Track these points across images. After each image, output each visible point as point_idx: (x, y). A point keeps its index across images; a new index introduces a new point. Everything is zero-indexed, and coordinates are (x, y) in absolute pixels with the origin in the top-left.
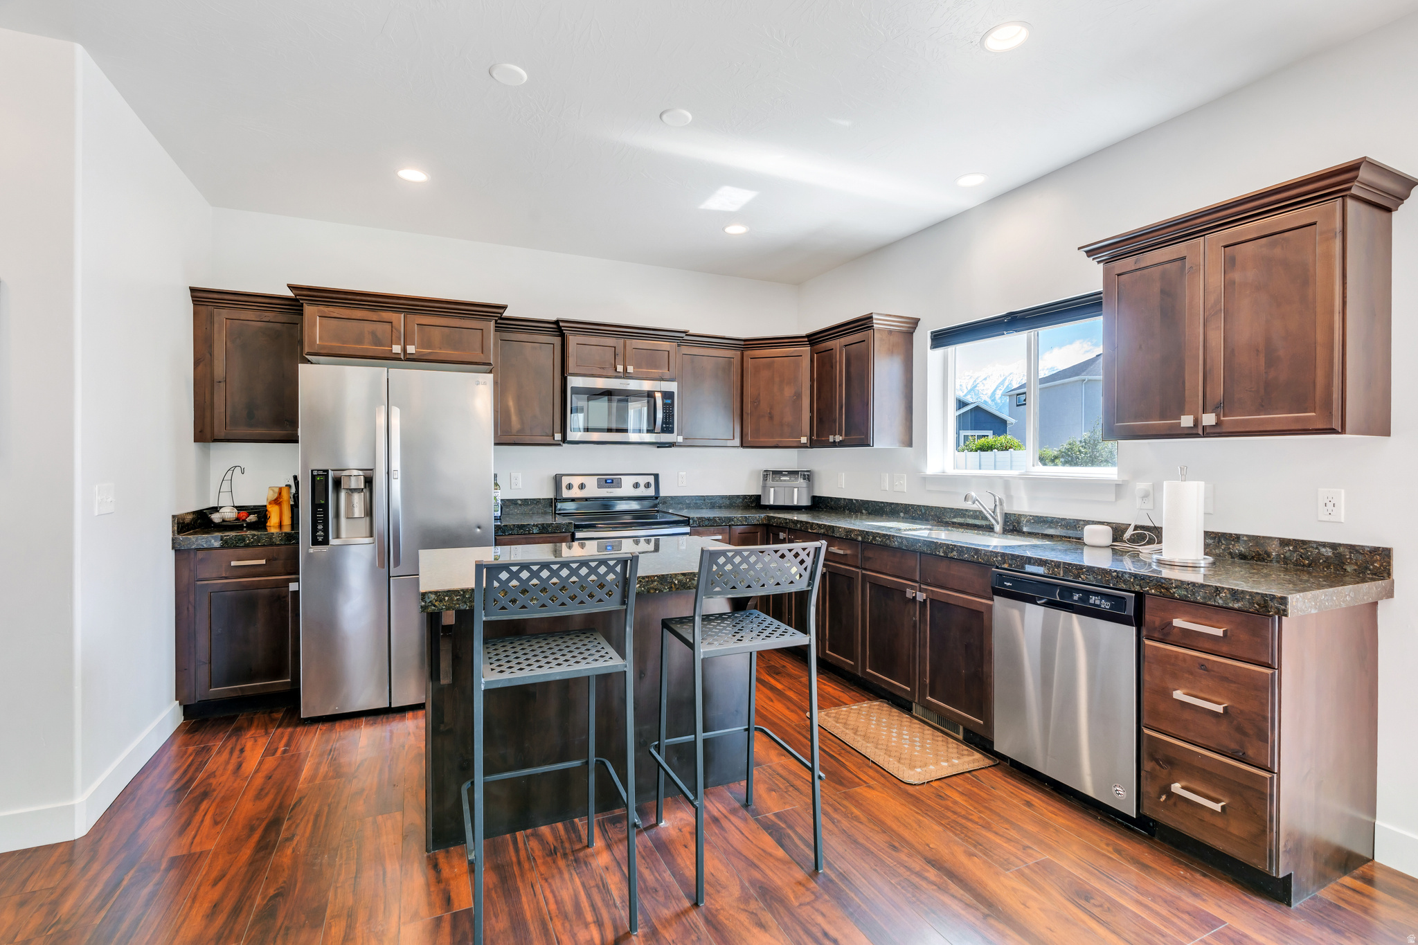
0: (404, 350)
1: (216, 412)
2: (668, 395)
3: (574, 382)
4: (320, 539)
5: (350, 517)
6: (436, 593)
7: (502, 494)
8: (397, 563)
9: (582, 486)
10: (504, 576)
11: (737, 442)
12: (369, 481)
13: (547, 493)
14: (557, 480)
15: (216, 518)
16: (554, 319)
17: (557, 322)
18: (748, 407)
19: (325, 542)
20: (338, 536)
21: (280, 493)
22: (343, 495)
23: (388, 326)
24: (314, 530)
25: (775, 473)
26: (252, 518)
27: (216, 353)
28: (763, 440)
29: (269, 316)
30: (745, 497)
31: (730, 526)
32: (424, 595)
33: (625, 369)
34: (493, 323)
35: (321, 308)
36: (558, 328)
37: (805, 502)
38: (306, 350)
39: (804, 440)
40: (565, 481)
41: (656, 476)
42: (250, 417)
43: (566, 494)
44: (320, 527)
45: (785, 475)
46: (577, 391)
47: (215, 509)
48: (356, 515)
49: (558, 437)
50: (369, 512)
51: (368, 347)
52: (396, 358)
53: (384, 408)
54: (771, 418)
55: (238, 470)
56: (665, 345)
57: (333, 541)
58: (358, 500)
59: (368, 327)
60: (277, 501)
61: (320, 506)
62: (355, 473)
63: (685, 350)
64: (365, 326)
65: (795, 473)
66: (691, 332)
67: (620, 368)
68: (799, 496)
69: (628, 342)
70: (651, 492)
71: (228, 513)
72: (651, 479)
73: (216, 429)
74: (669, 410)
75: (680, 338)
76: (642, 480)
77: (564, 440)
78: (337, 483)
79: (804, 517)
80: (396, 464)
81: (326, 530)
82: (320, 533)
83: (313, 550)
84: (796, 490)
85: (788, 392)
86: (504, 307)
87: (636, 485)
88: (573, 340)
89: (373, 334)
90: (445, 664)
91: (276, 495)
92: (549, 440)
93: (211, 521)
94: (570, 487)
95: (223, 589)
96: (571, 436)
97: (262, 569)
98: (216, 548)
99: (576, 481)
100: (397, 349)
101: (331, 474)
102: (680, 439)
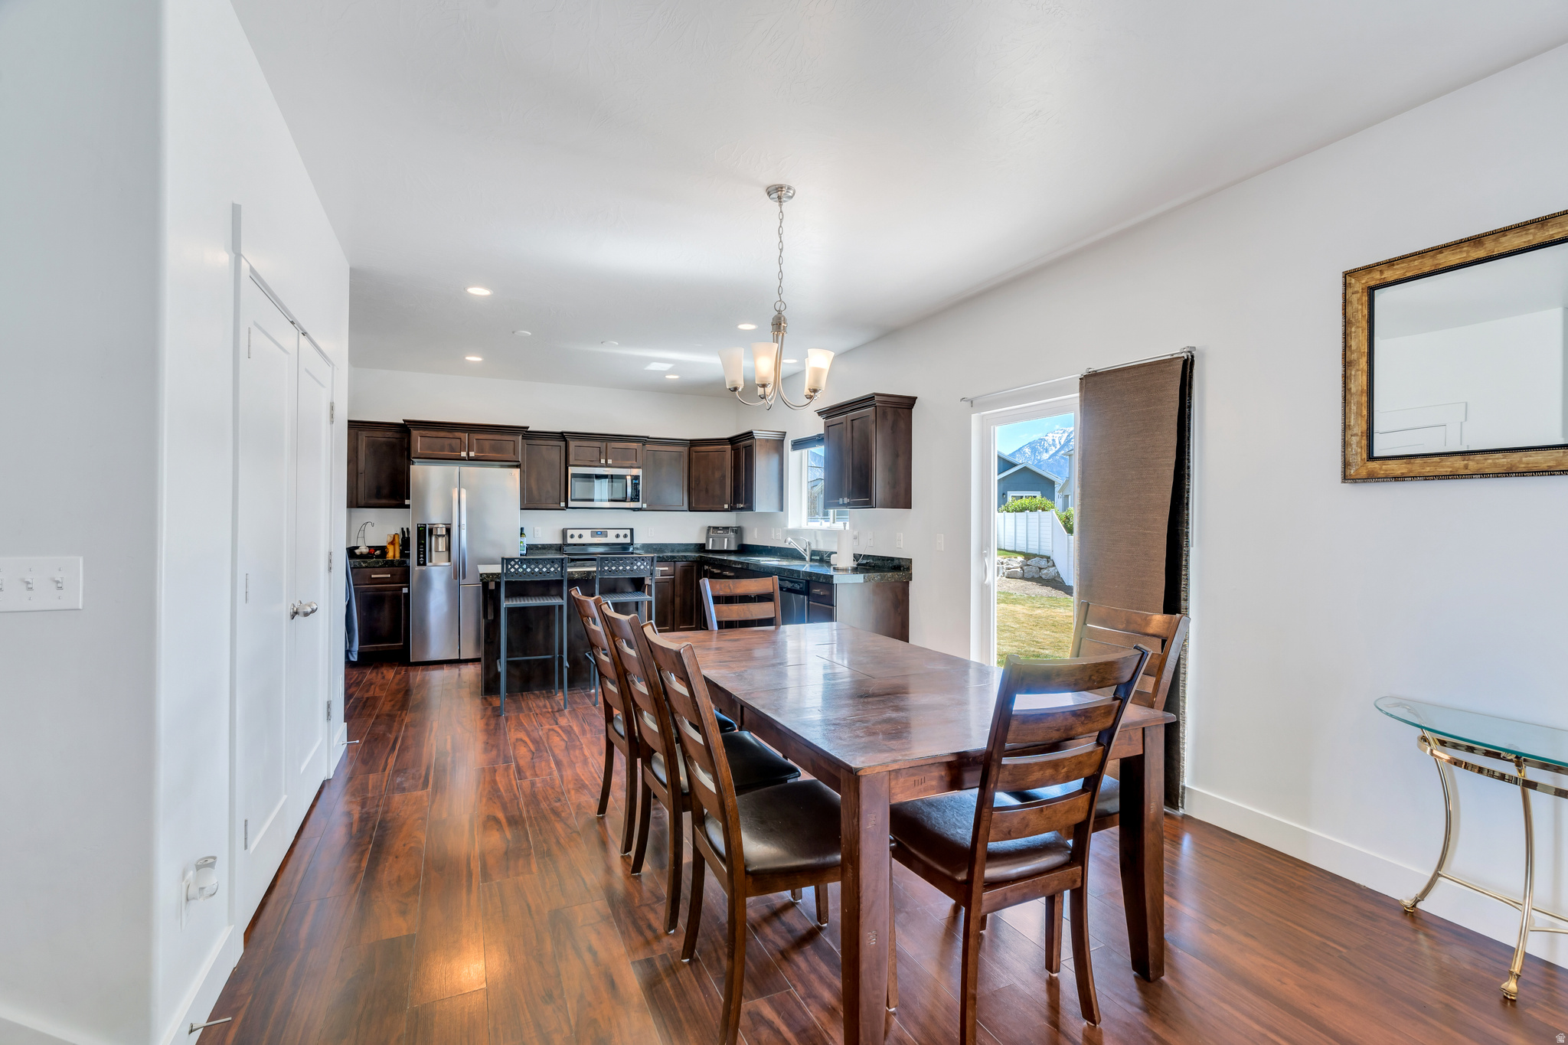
0: (468, 454)
1: (359, 490)
2: (636, 478)
3: (572, 470)
4: (422, 562)
5: (437, 551)
6: (486, 574)
7: (527, 541)
8: (464, 577)
9: (580, 536)
10: (513, 563)
11: (686, 506)
12: (448, 531)
13: (558, 541)
14: (564, 533)
15: (357, 552)
16: (560, 431)
17: (562, 433)
18: (693, 485)
19: (424, 564)
20: (431, 561)
21: (394, 538)
22: (433, 538)
23: (459, 441)
24: (419, 557)
25: (715, 528)
26: (378, 552)
27: (359, 457)
28: (702, 506)
29: (389, 434)
30: (696, 544)
31: (674, 562)
32: (481, 575)
33: (606, 461)
34: (520, 437)
35: (421, 432)
36: (563, 436)
37: (733, 548)
38: (413, 455)
39: (726, 506)
40: (569, 533)
41: (632, 530)
42: (378, 494)
43: (570, 541)
44: (422, 556)
45: (720, 530)
46: (574, 476)
47: (357, 548)
48: (440, 550)
49: (563, 504)
50: (449, 548)
51: (447, 453)
52: (463, 459)
53: (457, 490)
54: (707, 491)
55: (369, 525)
56: (634, 445)
57: (428, 564)
58: (442, 542)
59: (447, 442)
60: (392, 543)
61: (422, 544)
62: (441, 526)
63: (648, 447)
64: (446, 440)
65: (728, 528)
66: (651, 436)
67: (603, 461)
68: (728, 543)
69: (609, 444)
70: (628, 540)
71: (364, 550)
72: (628, 532)
73: (359, 501)
74: (635, 486)
75: (644, 440)
76: (622, 533)
77: (567, 506)
78: (431, 531)
79: (733, 558)
80: (464, 521)
81: (425, 558)
82: (422, 559)
83: (417, 568)
84: (726, 539)
85: (717, 475)
86: (528, 428)
87: (618, 536)
88: (572, 444)
89: (450, 445)
90: (490, 611)
91: (392, 539)
92: (556, 506)
93: (355, 553)
94: (572, 536)
95: (367, 590)
96: (571, 504)
97: (388, 580)
98: (364, 568)
99: (576, 533)
100: (464, 454)
101: (428, 526)
102: (645, 506)
